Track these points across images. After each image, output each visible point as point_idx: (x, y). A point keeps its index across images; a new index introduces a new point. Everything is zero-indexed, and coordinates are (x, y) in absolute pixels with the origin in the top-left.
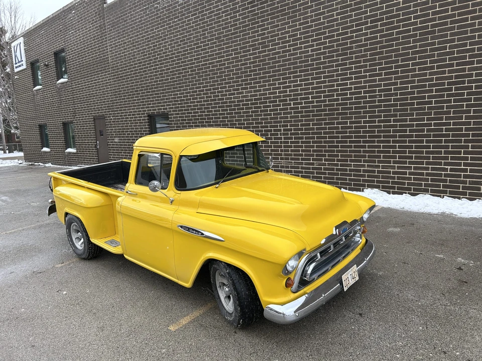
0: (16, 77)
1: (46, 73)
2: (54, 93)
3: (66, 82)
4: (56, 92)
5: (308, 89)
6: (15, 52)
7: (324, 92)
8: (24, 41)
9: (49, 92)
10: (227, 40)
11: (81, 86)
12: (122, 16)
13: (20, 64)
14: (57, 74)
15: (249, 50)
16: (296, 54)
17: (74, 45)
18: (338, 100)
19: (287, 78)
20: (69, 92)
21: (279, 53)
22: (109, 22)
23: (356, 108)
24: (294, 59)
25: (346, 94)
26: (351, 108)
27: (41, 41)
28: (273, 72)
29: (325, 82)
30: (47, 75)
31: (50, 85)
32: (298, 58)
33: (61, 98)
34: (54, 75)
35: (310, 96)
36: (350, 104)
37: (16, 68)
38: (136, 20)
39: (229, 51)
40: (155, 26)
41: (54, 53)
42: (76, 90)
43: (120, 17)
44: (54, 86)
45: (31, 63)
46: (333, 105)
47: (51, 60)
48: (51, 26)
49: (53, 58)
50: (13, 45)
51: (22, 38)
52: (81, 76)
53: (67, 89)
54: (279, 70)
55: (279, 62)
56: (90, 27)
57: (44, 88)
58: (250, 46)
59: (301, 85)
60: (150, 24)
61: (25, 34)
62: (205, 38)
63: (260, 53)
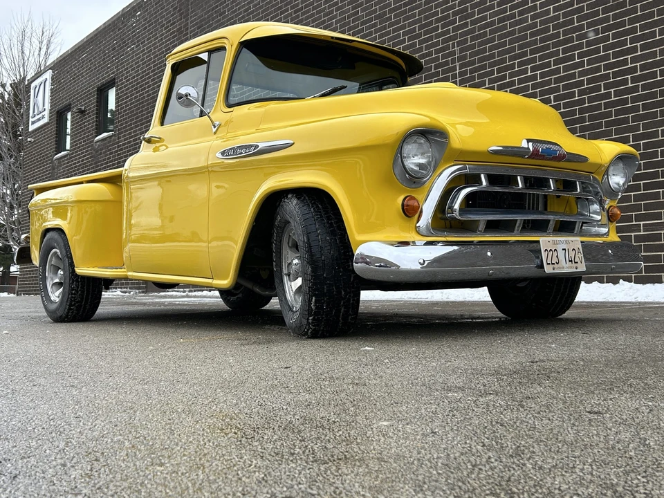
0: (29, 140)
1: (80, 125)
2: (87, 159)
3: (110, 137)
4: (91, 157)
5: (549, 82)
6: (36, 96)
7: (581, 83)
8: (53, 76)
9: (80, 158)
10: (395, 16)
11: (134, 141)
12: (217, 7)
13: (41, 115)
14: (96, 125)
15: (437, 28)
16: (526, 20)
17: (132, 70)
18: (608, 95)
19: (507, 68)
20: (112, 153)
21: (492, 23)
22: (195, 20)
23: (645, 107)
24: (520, 30)
25: (625, 82)
26: (636, 109)
27: (80, 71)
28: (480, 60)
29: (581, 64)
30: (81, 128)
31: (83, 146)
32: (529, 27)
33: (98, 166)
34: (92, 126)
35: (552, 96)
36: (634, 99)
37: (33, 123)
38: (239, 9)
39: (399, 36)
40: (271, 13)
41: (98, 90)
42: (125, 148)
43: (213, 9)
44: (88, 147)
45: (58, 112)
46: (598, 107)
47: (91, 101)
48: (100, 43)
49: (94, 99)
50: (33, 85)
51: (51, 71)
52: (136, 122)
53: (110, 150)
54: (492, 56)
55: (493, 40)
56: (163, 34)
57: (72, 154)
58: (438, 21)
59: (534, 78)
60: (263, 12)
61: (56, 64)
62: (358, 19)
63: (455, 30)
